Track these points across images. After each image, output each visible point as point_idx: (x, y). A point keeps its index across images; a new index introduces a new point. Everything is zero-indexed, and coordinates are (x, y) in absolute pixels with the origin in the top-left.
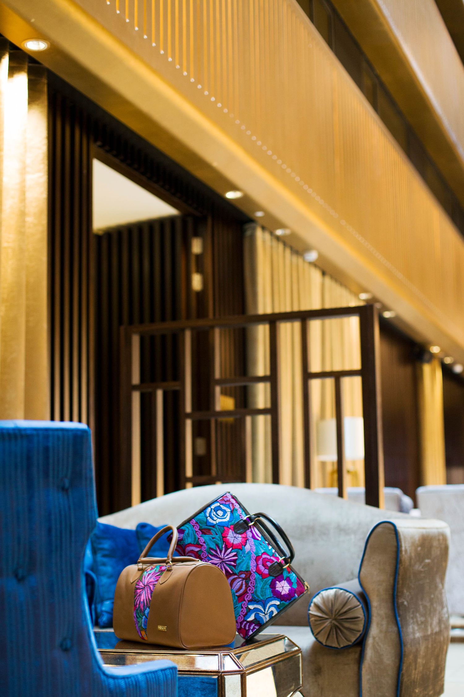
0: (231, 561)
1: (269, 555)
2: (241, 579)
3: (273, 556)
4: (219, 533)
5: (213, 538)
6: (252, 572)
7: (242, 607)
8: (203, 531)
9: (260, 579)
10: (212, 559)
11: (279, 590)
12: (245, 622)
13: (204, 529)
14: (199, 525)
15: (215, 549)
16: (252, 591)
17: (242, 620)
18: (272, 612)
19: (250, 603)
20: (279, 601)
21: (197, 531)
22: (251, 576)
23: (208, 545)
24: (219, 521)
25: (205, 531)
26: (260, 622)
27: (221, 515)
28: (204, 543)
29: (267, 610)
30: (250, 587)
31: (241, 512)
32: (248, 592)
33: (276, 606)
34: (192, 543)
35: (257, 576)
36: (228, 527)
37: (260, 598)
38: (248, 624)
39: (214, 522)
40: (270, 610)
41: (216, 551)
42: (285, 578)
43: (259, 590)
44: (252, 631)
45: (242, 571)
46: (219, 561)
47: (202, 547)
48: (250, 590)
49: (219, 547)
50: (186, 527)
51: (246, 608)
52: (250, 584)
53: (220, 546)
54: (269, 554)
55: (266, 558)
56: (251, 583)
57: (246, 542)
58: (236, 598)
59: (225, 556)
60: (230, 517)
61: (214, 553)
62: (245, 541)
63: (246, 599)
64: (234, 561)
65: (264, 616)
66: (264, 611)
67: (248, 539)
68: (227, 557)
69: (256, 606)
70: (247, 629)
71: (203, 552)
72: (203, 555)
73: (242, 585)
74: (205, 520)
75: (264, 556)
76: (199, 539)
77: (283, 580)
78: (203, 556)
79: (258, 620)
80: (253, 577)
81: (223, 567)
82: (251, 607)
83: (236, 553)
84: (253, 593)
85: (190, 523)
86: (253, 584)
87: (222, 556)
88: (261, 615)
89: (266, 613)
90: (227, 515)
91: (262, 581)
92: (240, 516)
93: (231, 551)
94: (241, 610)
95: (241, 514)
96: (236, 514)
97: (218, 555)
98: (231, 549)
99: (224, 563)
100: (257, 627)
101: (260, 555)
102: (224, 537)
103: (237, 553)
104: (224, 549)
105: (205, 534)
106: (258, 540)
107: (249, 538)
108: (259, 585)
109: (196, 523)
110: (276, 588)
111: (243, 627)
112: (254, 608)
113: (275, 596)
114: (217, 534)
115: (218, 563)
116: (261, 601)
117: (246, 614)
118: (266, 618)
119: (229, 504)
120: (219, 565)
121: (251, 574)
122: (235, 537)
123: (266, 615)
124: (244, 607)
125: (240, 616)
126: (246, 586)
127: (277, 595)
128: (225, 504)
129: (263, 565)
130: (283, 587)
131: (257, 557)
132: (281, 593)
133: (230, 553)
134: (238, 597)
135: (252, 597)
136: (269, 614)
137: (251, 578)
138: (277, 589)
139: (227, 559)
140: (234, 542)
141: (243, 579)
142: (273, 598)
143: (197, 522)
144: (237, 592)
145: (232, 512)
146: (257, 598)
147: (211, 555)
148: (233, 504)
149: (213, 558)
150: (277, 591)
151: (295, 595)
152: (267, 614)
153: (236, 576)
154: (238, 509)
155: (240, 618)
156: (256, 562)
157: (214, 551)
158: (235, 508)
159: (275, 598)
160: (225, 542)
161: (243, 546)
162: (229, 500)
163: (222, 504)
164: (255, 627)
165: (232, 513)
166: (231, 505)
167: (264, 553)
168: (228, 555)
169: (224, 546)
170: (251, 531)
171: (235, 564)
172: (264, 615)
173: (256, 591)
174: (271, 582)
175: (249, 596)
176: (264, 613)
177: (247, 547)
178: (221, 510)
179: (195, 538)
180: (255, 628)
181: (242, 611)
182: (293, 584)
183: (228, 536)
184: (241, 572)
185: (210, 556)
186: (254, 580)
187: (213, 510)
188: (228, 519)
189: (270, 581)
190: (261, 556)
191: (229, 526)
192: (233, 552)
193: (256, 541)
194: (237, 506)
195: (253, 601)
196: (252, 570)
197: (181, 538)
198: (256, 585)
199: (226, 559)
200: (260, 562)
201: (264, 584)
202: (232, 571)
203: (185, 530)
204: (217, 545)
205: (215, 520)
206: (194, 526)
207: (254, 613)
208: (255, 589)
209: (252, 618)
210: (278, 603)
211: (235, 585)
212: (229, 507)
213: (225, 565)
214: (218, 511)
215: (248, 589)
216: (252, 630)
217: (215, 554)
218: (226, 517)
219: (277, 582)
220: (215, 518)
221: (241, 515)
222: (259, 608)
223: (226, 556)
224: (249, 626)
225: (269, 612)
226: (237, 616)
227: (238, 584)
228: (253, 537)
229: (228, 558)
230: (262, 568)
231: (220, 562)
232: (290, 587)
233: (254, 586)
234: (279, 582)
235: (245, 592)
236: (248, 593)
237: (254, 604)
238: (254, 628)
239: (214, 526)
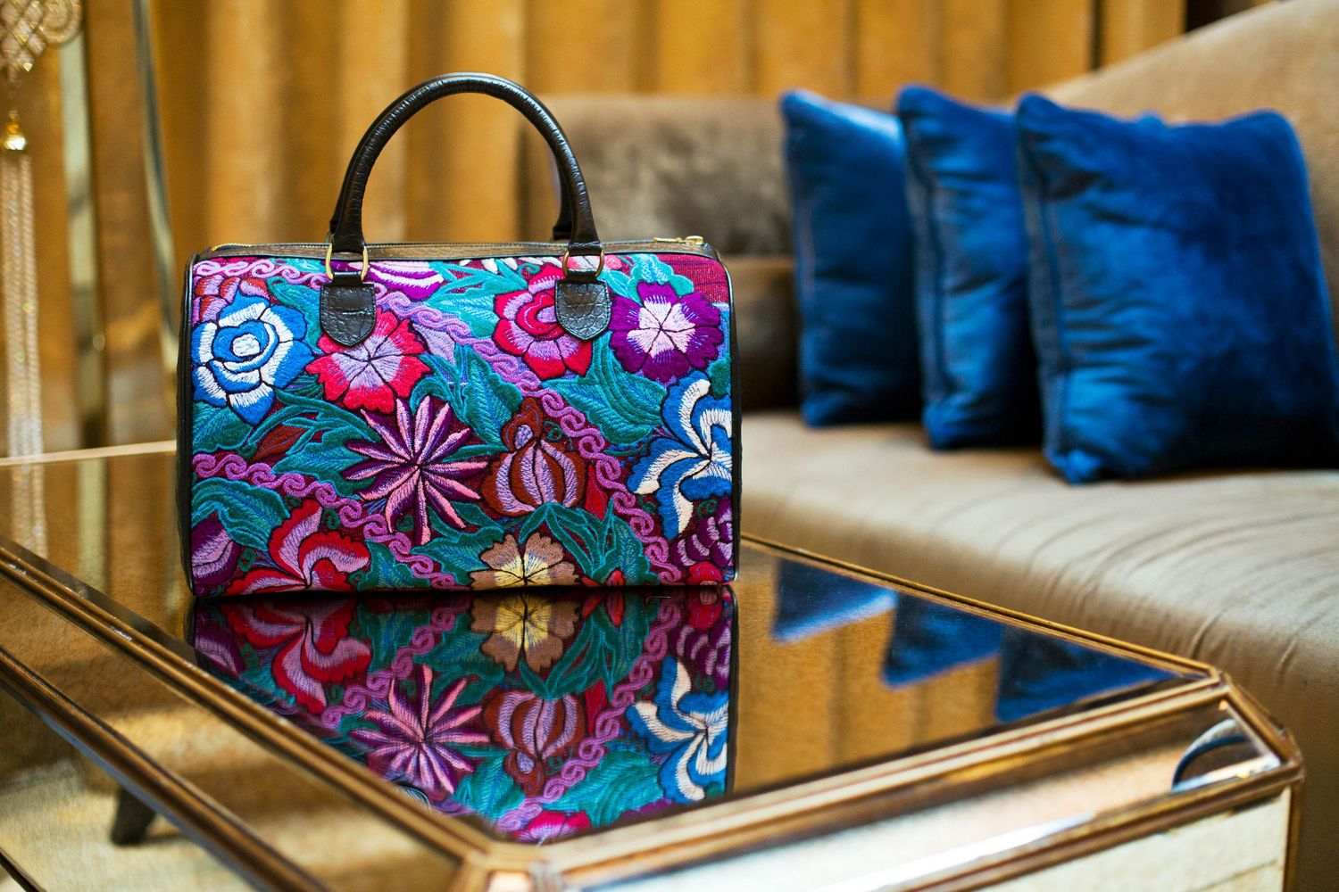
0: (441, 437)
1: (518, 293)
2: (531, 449)
3: (531, 278)
4: (311, 404)
5: (317, 438)
6: (537, 394)
7: (626, 518)
8: (264, 451)
9: (579, 383)
10: (387, 496)
11: (662, 348)
12: (682, 544)
13: (259, 444)
14: (234, 451)
15: (360, 459)
16: (598, 444)
17: (666, 549)
18: (716, 427)
19: (632, 479)
20: (697, 379)
21: (251, 475)
22: (545, 405)
23: (324, 475)
24: (268, 372)
25: (272, 449)
26: (720, 493)
27: (257, 350)
28: (309, 480)
29: (697, 442)
30: (580, 438)
31: (298, 273)
32: (591, 455)
33: (711, 401)
34: (279, 522)
35: (563, 386)
36: (317, 356)
37: (642, 433)
38: (694, 537)
39: (264, 391)
40: (706, 430)
41: (371, 462)
42: (636, 298)
43: (610, 414)
44: (727, 542)
45: (507, 423)
46: (411, 476)
47: (321, 500)
48: (588, 447)
49: (364, 443)
50: (206, 499)
51: (637, 506)
52: (570, 433)
53: (360, 433)
54: (514, 287)
55: (521, 309)
56: (570, 424)
57: (417, 333)
58: (580, 512)
59: (408, 443)
60: (288, 321)
61: (371, 472)
62: (410, 335)
63: (607, 484)
64: (452, 423)
65: (708, 465)
66: (695, 455)
67: (409, 318)
68: (418, 442)
69: (656, 468)
70: (706, 553)
71: (338, 510)
72: (348, 517)
73: (553, 463)
74: (231, 414)
75: (510, 311)
76: (279, 489)
77: (637, 307)
78: (352, 520)
79: (706, 494)
80: (553, 403)
81: (440, 480)
82: (648, 486)
83: (427, 399)
84: (608, 444)
85: (201, 479)
86: (579, 421)
87: (402, 452)
88: (699, 471)
89: (704, 451)
90: (274, 328)
91: (592, 383)
92: (307, 283)
93: (408, 409)
94: (632, 529)
95: (302, 275)
96: (291, 292)
97: (386, 466)
98: (399, 403)
99: (431, 468)
100: (727, 517)
101: (496, 319)
102: (341, 397)
103: (430, 394)
104: (382, 430)
105: (281, 455)
106: (436, 286)
107: (411, 311)
108: (596, 405)
109: (218, 460)
110: (647, 355)
111: (687, 562)
112: (659, 480)
113: (673, 380)
114: (312, 415)
115: (416, 487)
116: (655, 439)
117: (659, 520)
118: (720, 464)
119: (239, 287)
120: (424, 488)
121: (539, 400)
122: (370, 359)
123: (710, 458)
124: (629, 512)
125: (646, 546)
126: (566, 452)
127: (673, 367)
128: (229, 304)
129: (538, 337)
130: (661, 329)
131: (493, 338)
132: (676, 348)
133: (412, 419)
134: (581, 503)
135: (620, 458)
136: (715, 445)
137: (551, 413)
138: (653, 354)
139: (428, 445)
140: (385, 377)
141: (535, 442)
142: (674, 391)
143: (220, 450)
144: (561, 496)
145: (273, 302)
146: (634, 444)
147: (367, 490)
148: (246, 276)
149: (383, 491)
150: (662, 355)
151: (718, 310)
152: (710, 451)
153: (508, 460)
154: (280, 274)
155: (653, 553)
156: (511, 354)
157: (364, 469)
158: (265, 281)
159: (677, 384)
160: (362, 407)
161: (425, 356)
162: (225, 278)
163: (219, 316)
164: (722, 521)
165: (279, 303)
166: (245, 286)
167: (500, 301)
168: (412, 431)
169: (371, 422)
170: (392, 287)
171: (464, 431)
172: (705, 463)
173: (610, 430)
174: (615, 354)
175: (608, 468)
176: (702, 457)
177: (440, 345)
178: (238, 332)
179: (268, 500)
180: (726, 522)
181: (638, 527)
182: (676, 285)
183: (349, 379)
184: (507, 431)
185: (369, 496)
186: (566, 405)
187: (216, 363)
188: (286, 335)
189: (610, 355)
190: (502, 318)
191: (318, 351)
192: (417, 408)
193: (435, 296)
194: (264, 269)
195: (632, 465)
196: (526, 388)
197: (230, 546)
198: (588, 413)
199: (423, 446)
200: (521, 339)
201: (601, 383)
202: (479, 459)
203: (215, 514)
204: (351, 443)
205: (261, 381)
206: (222, 474)
207: (676, 490)
208: (597, 427)
209: (684, 510)
210: (702, 386)
211: (534, 485)
212: (245, 299)
213: (439, 467)
214: (231, 348)
215: (584, 452)
216: (724, 539)
217: (377, 475)
218: (278, 337)
219: (632, 334)
220: (253, 378)
221: (306, 277)
222: (672, 461)
223: (413, 443)
224: (705, 539)
225: (708, 440)
226: (640, 555)
227: (539, 471)
228: (417, 295)
229: (425, 439)
230: (544, 350)
231: (416, 476)
232: (678, 307)
233: (587, 425)
234: (636, 326)
235: (587, 469)
236: (596, 460)
237: (645, 471)
238: (721, 528)
239: (275, 403)
